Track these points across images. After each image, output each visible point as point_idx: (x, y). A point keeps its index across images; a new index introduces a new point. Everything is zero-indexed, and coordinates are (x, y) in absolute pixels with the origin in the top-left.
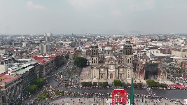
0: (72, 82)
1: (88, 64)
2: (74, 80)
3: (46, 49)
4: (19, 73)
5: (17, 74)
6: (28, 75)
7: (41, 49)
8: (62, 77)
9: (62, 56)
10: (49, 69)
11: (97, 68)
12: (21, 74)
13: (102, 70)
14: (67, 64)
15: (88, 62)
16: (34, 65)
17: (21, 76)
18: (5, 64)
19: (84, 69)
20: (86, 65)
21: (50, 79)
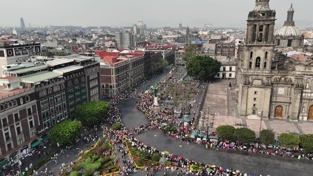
0: (185, 119)
1: (221, 76)
2: (189, 114)
3: (128, 42)
4: (28, 80)
5: (21, 84)
6: (61, 90)
7: (119, 42)
8: (156, 103)
9: (160, 54)
10: (127, 80)
11: (264, 85)
12: (32, 84)
13: (281, 91)
14: (170, 72)
15: (222, 69)
16: (83, 63)
17: (33, 91)
18: (8, 56)
19: (212, 87)
20: (216, 76)
21: (125, 104)
